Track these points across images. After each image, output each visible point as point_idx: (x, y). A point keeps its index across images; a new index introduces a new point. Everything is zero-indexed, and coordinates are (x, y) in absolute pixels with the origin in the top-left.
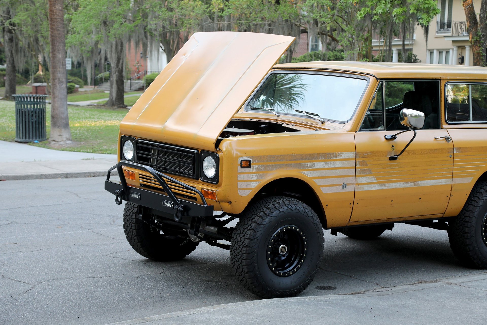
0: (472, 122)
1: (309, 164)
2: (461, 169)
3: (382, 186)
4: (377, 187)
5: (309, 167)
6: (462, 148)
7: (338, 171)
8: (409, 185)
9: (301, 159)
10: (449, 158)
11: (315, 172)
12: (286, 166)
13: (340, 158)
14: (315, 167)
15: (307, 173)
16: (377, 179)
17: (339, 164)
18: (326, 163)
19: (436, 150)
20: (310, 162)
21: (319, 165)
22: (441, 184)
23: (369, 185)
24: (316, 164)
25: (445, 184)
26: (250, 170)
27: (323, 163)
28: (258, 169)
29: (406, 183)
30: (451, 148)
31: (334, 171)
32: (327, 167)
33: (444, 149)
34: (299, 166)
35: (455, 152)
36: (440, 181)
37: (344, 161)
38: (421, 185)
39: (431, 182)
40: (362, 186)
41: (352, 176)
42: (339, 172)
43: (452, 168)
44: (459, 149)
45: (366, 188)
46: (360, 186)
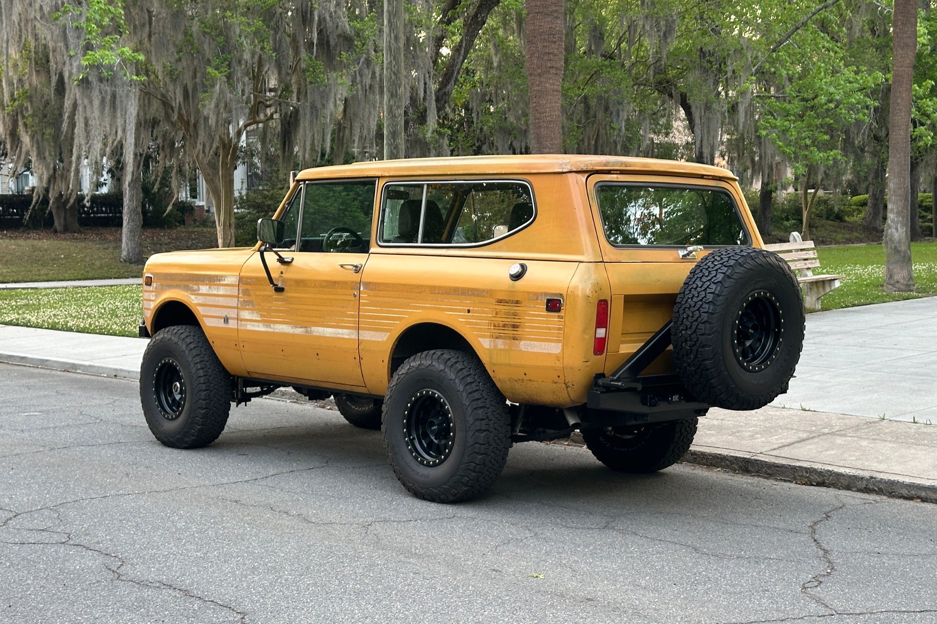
0: (419, 244)
1: (195, 287)
2: (370, 317)
3: (267, 326)
4: (261, 328)
5: (195, 291)
6: (373, 283)
7: (221, 299)
8: (299, 331)
9: (189, 280)
10: (352, 298)
11: (200, 297)
12: (177, 286)
13: (223, 282)
14: (200, 292)
15: (193, 297)
16: (262, 316)
17: (222, 291)
18: (210, 288)
19: (335, 282)
20: (196, 284)
21: (204, 289)
22: (342, 336)
23: (252, 323)
24: (201, 287)
25: (347, 337)
26: (151, 288)
27: (208, 287)
28: (156, 288)
29: (296, 327)
30: (356, 282)
31: (217, 299)
32: (211, 292)
33: (346, 283)
34: (187, 288)
35: (361, 289)
36: (340, 331)
37: (227, 288)
38: (314, 334)
39: (328, 332)
40: (245, 323)
41: (234, 308)
42: (222, 301)
43: (357, 313)
44: (367, 285)
45: (250, 327)
46: (243, 323)
